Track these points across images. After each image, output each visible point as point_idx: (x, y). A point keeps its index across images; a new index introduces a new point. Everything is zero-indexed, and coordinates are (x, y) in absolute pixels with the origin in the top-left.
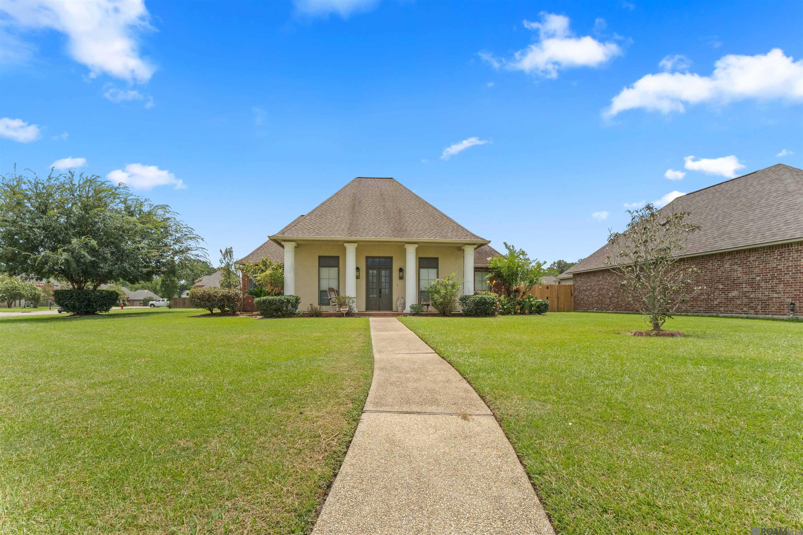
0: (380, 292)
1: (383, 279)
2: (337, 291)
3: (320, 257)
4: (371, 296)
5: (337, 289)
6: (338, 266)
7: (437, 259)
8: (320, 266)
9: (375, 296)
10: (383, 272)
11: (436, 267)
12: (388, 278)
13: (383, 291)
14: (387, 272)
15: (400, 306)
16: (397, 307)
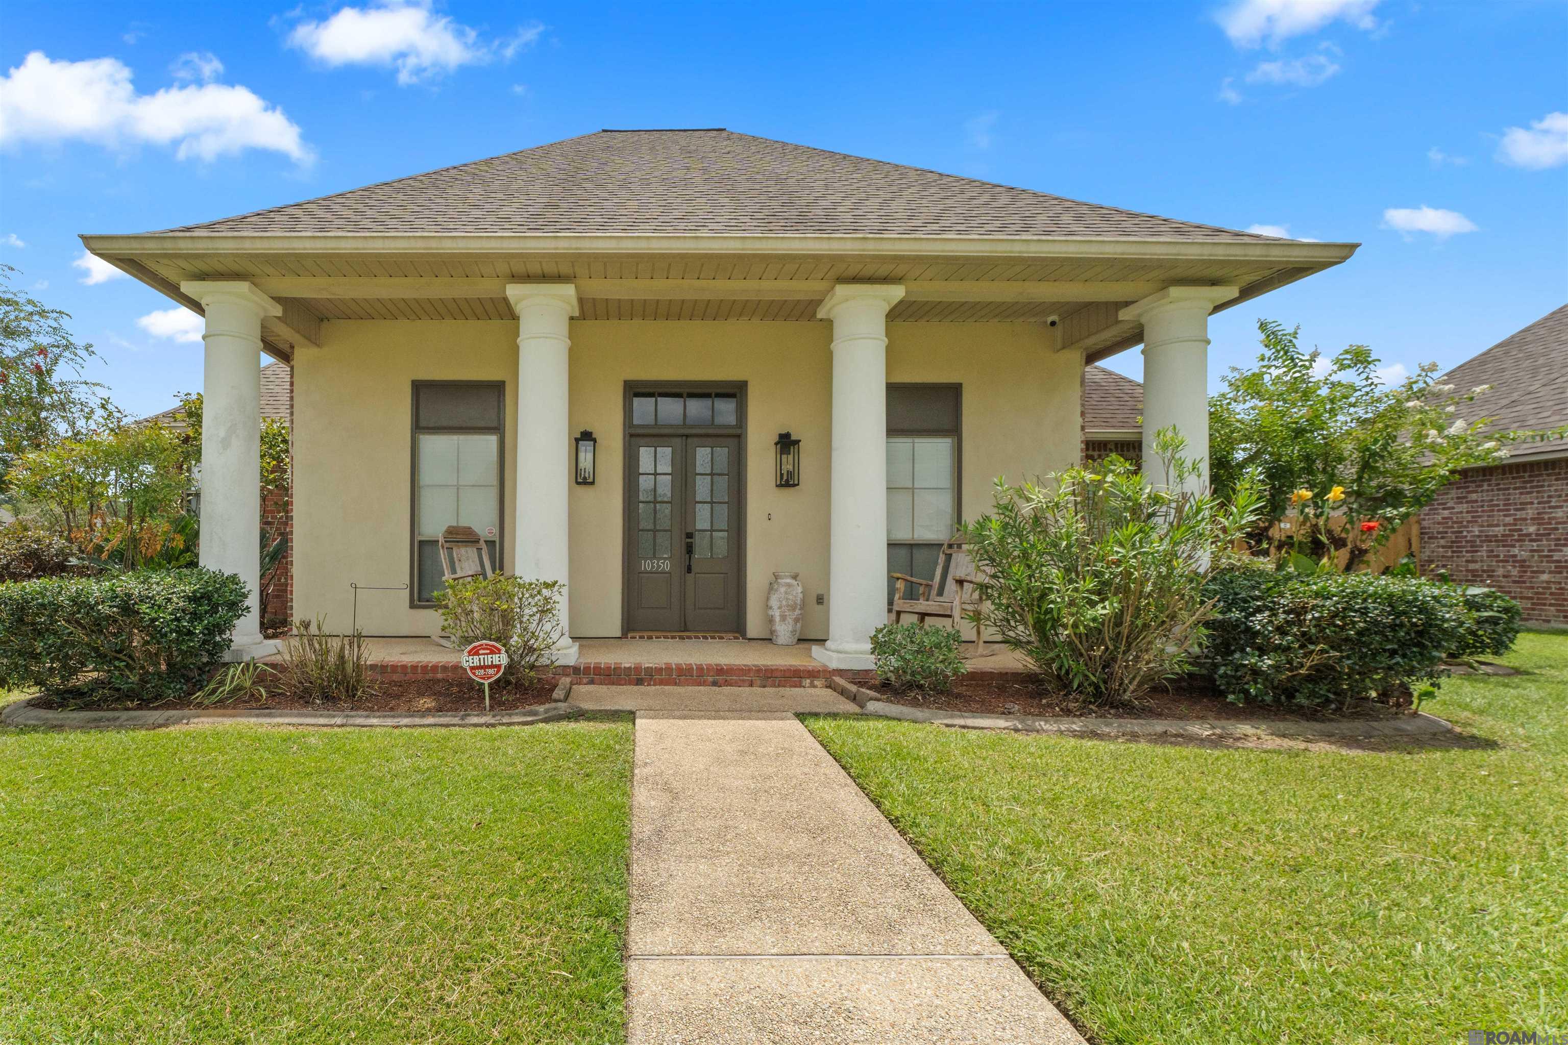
0: (690, 549)
1: (702, 488)
2: (490, 543)
3: (419, 388)
4: (646, 565)
5: (496, 531)
6: (498, 428)
7: (953, 392)
8: (419, 427)
9: (666, 566)
10: (703, 456)
11: (953, 430)
12: (723, 482)
13: (701, 544)
14: (722, 453)
15: (783, 618)
16: (771, 620)
